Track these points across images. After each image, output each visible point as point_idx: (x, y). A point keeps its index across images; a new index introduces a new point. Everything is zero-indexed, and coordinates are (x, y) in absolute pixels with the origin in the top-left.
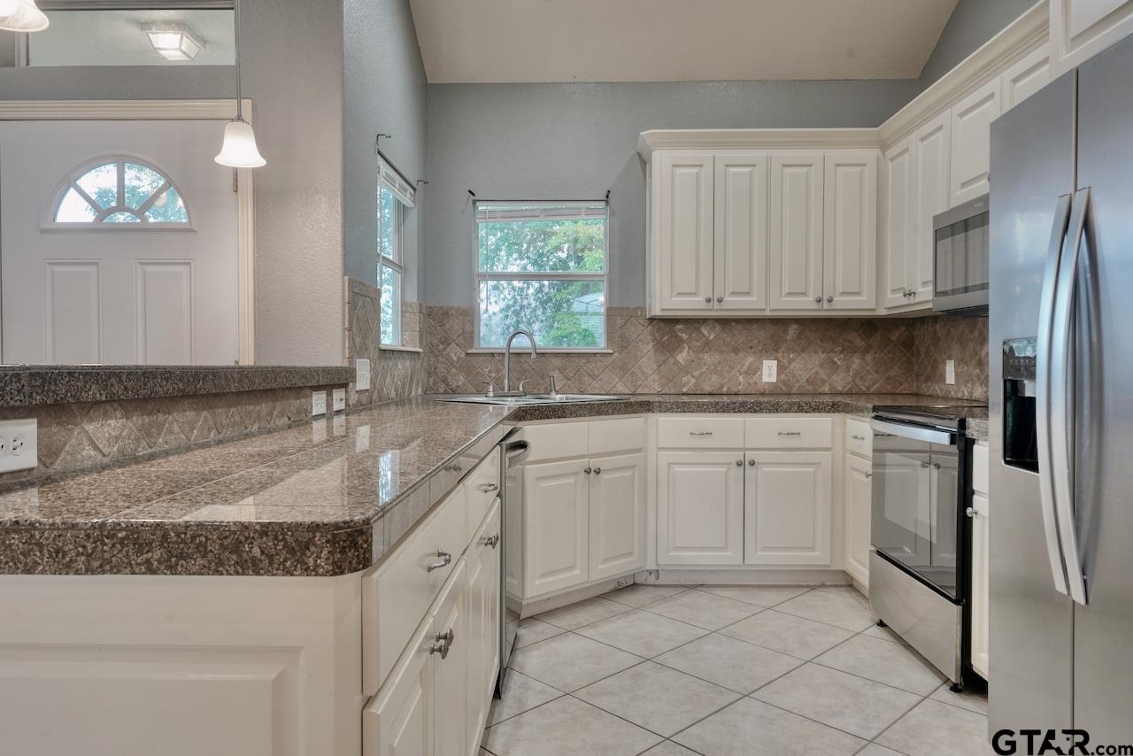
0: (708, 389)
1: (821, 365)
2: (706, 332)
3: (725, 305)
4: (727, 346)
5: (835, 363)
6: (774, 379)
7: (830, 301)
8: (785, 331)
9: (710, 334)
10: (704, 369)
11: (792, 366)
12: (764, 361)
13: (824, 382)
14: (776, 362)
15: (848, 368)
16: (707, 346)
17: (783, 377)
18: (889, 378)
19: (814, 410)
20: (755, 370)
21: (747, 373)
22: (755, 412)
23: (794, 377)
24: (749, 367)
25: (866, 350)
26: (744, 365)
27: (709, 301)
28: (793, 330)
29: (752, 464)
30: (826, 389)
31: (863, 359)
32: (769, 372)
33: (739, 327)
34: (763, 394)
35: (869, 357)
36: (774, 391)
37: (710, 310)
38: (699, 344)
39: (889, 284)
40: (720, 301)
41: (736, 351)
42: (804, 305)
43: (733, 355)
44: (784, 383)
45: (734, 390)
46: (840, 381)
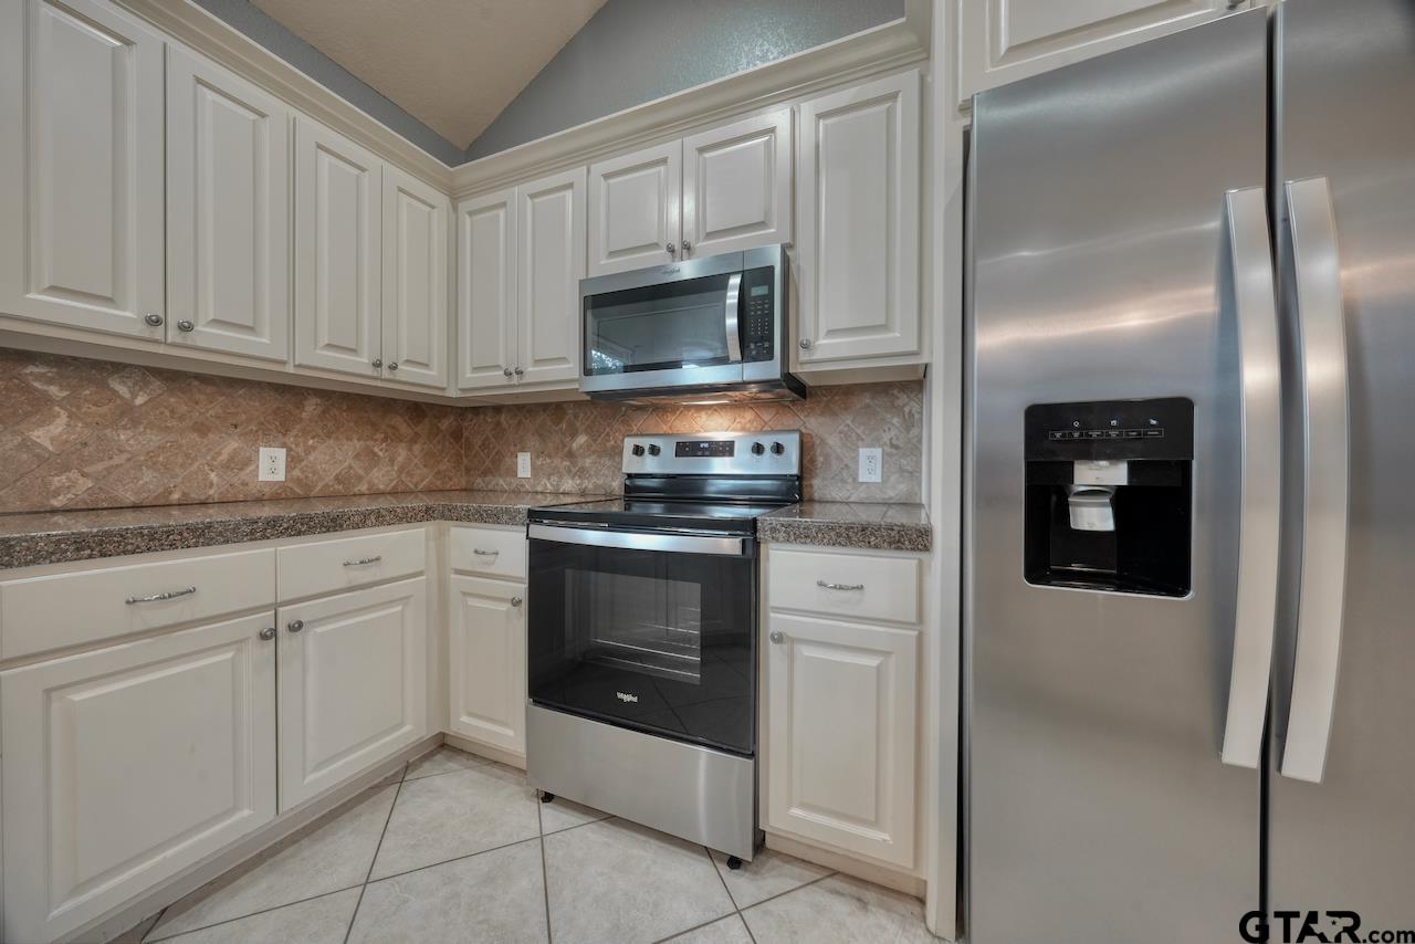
0: (130, 498)
1: (357, 457)
2: (123, 390)
3: (193, 338)
4: (182, 418)
5: (375, 454)
6: (281, 477)
7: (393, 367)
8: (300, 406)
9: (134, 396)
10: (117, 460)
11: (311, 458)
12: (261, 449)
13: (360, 478)
14: (285, 450)
15: (392, 461)
16: (127, 415)
17: (296, 473)
18: (439, 472)
19: (400, 520)
20: (248, 461)
21: (227, 466)
22: (299, 533)
23: (314, 473)
24: (231, 459)
25: (413, 441)
26: (219, 453)
27: (154, 322)
28: (311, 407)
29: (296, 627)
30: (364, 488)
31: (410, 450)
32: (271, 465)
33: (210, 389)
34: (259, 500)
35: (417, 448)
36: (278, 496)
37: (156, 342)
38: (104, 409)
39: (466, 362)
40: (185, 328)
41: (202, 429)
42: (354, 367)
43: (195, 436)
44: (299, 481)
45: (195, 496)
46: (381, 477)
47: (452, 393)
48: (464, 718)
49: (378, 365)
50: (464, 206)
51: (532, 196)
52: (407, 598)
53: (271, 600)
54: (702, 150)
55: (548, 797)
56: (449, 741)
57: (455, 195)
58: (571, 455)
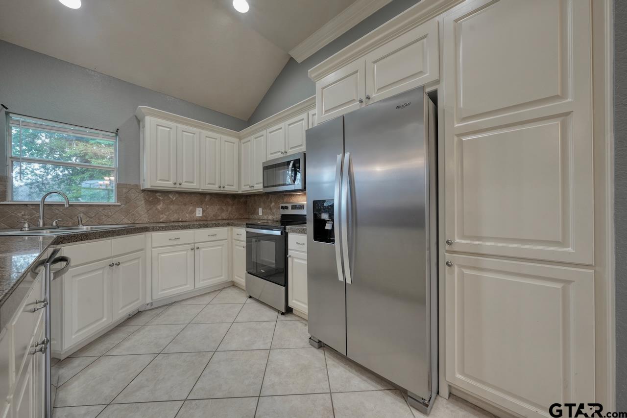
0: (172, 220)
1: (218, 210)
2: (171, 197)
3: (182, 186)
4: (181, 202)
5: (223, 209)
6: (201, 215)
7: (224, 187)
8: (205, 198)
9: (173, 198)
10: (171, 212)
11: (208, 210)
12: (197, 209)
13: (219, 216)
14: (201, 209)
15: (227, 211)
16: (172, 202)
17: (204, 214)
18: (240, 214)
19: (221, 226)
20: (194, 212)
21: (190, 213)
22: (199, 228)
23: (208, 214)
24: (191, 210)
25: (233, 205)
26: (188, 210)
27: (175, 184)
28: (208, 198)
29: (198, 248)
30: (220, 218)
31: (232, 207)
32: (199, 213)
33: (187, 195)
34: (196, 221)
35: (234, 207)
36: (200, 219)
37: (175, 188)
38: (168, 201)
39: (243, 183)
40: (180, 184)
41: (185, 204)
42: (214, 188)
43: (184, 206)
44: (205, 216)
45: (184, 220)
46: (224, 215)
47: (240, 192)
48: (236, 277)
49: (220, 187)
50: (243, 141)
51: (256, 138)
52: (223, 245)
53: (193, 242)
54: (289, 125)
55: (250, 297)
56: (235, 284)
57: (240, 139)
58: (271, 209)
